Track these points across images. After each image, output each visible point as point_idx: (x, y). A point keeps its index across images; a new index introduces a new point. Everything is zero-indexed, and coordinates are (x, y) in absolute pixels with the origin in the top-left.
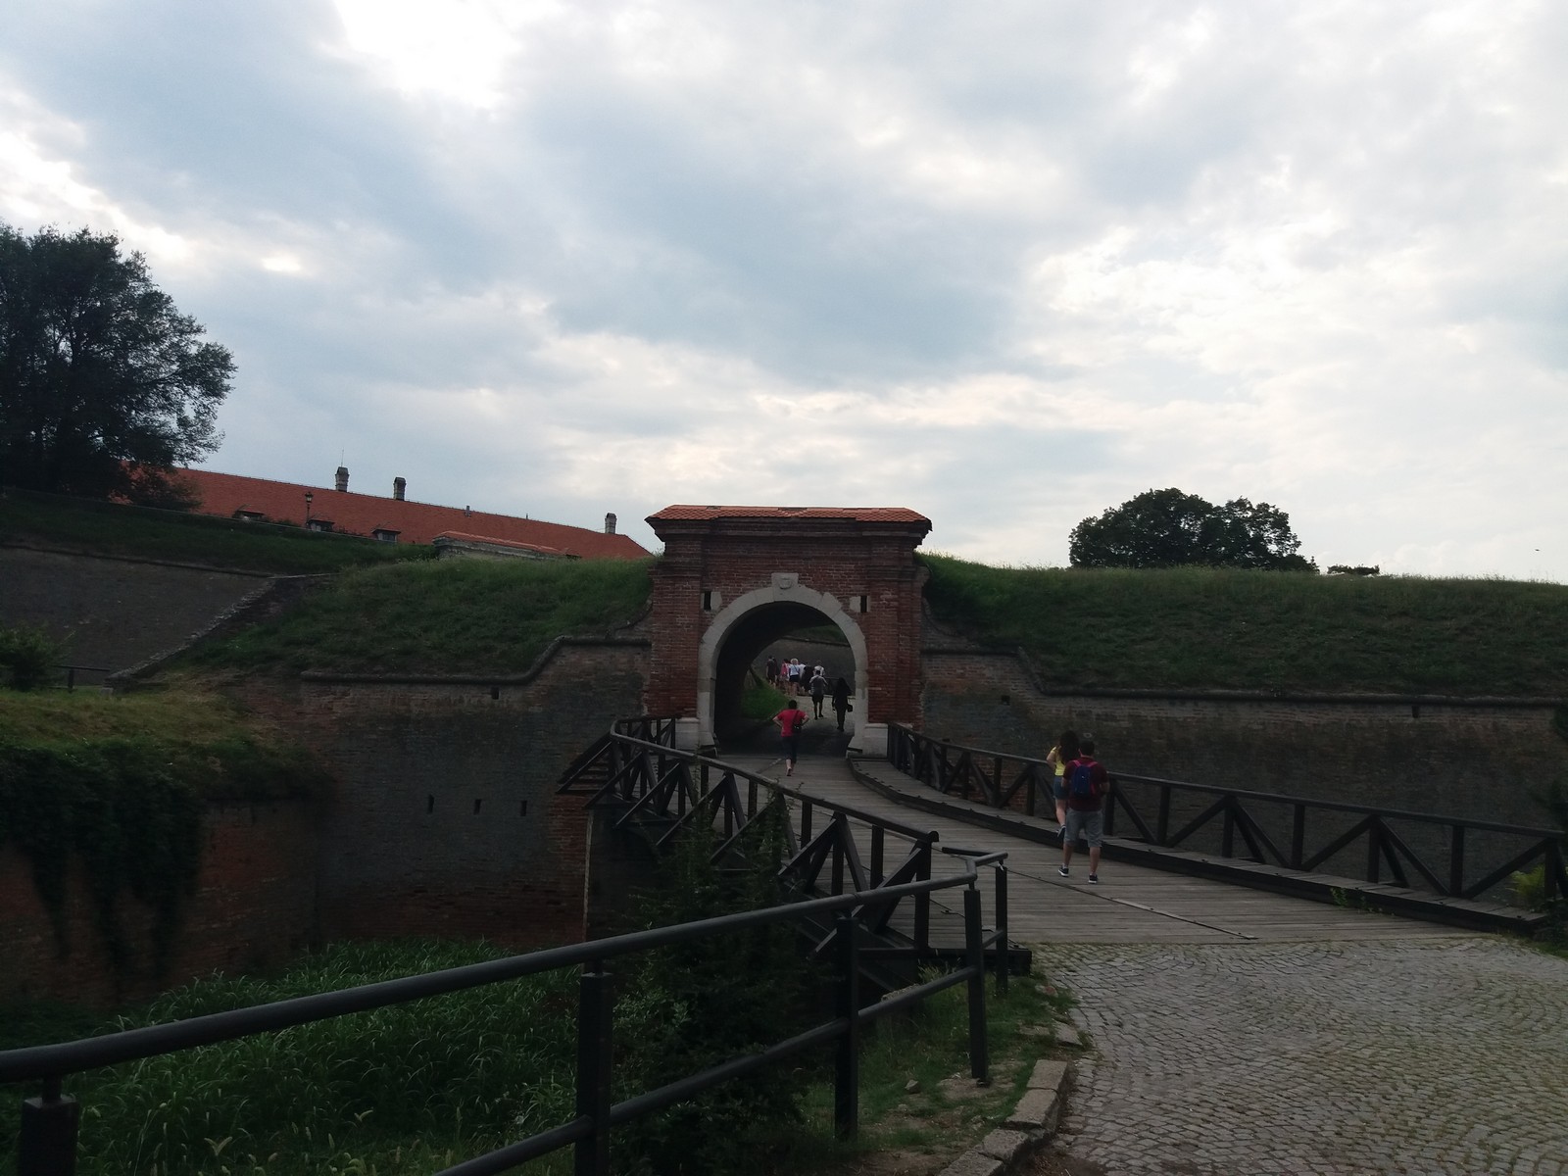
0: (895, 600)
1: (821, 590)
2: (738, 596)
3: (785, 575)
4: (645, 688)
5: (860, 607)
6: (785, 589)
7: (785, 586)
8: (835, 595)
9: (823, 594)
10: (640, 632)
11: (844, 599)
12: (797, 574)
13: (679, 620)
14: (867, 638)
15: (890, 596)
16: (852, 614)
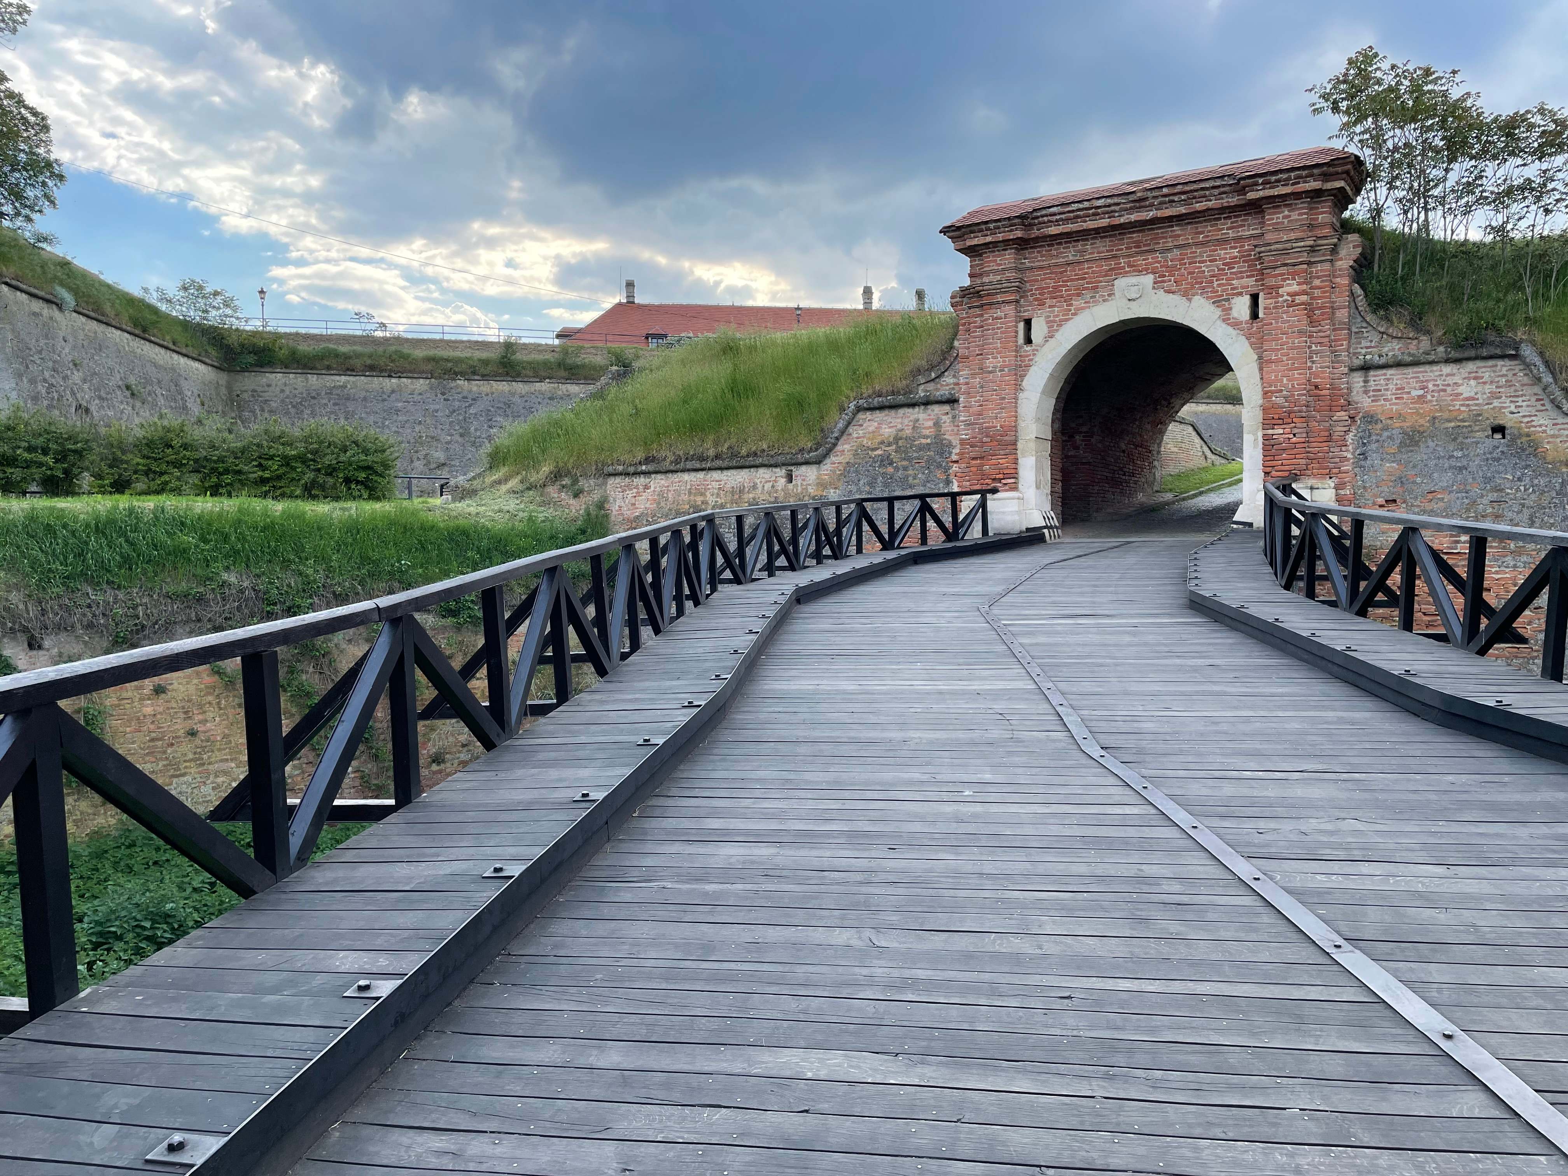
0: (1304, 293)
1: (1187, 295)
2: (1067, 320)
3: (1133, 280)
4: (954, 457)
5: (1248, 312)
6: (1134, 300)
7: (1134, 296)
8: (1208, 298)
9: (1190, 300)
10: (946, 385)
11: (1221, 302)
12: (1151, 276)
13: (990, 363)
14: (1260, 358)
15: (1295, 288)
16: (1236, 325)
